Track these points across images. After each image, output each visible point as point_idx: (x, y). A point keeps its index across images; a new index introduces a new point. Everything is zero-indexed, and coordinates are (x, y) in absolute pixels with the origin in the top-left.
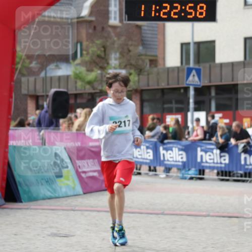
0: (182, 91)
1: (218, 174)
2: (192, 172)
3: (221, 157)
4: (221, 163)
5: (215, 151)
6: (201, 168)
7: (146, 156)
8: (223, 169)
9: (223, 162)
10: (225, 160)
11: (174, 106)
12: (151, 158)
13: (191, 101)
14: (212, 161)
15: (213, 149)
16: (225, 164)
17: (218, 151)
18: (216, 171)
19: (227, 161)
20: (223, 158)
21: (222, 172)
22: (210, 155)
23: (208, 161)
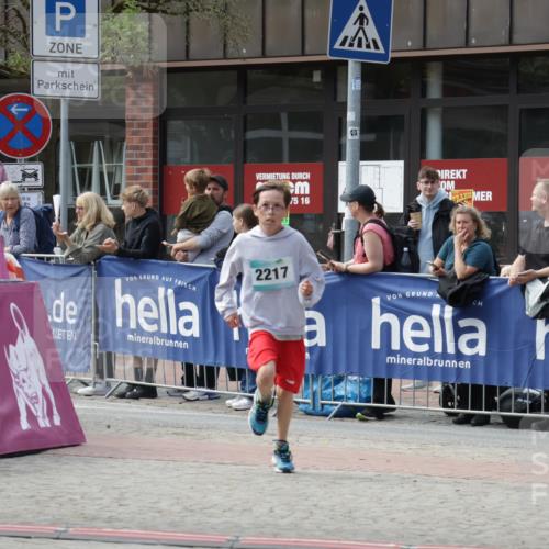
0: (317, 77)
1: (446, 397)
2: (351, 389)
3: (458, 332)
4: (459, 356)
5: (436, 310)
6: (383, 375)
7: (177, 326)
8: (467, 380)
9: (467, 351)
10: (472, 344)
11: (285, 134)
12: (195, 331)
13: (351, 116)
14: (425, 348)
15: (430, 302)
16: (474, 359)
17: (449, 311)
18: (438, 387)
19: (481, 349)
20: (465, 338)
21: (463, 389)
22: (417, 327)
23: (411, 346)
